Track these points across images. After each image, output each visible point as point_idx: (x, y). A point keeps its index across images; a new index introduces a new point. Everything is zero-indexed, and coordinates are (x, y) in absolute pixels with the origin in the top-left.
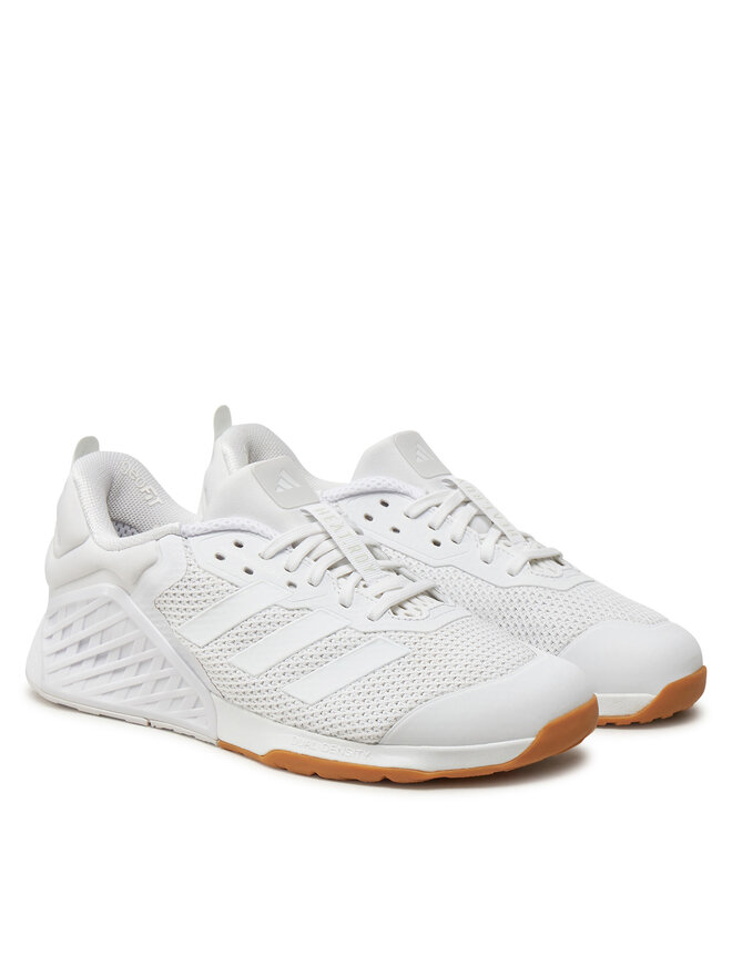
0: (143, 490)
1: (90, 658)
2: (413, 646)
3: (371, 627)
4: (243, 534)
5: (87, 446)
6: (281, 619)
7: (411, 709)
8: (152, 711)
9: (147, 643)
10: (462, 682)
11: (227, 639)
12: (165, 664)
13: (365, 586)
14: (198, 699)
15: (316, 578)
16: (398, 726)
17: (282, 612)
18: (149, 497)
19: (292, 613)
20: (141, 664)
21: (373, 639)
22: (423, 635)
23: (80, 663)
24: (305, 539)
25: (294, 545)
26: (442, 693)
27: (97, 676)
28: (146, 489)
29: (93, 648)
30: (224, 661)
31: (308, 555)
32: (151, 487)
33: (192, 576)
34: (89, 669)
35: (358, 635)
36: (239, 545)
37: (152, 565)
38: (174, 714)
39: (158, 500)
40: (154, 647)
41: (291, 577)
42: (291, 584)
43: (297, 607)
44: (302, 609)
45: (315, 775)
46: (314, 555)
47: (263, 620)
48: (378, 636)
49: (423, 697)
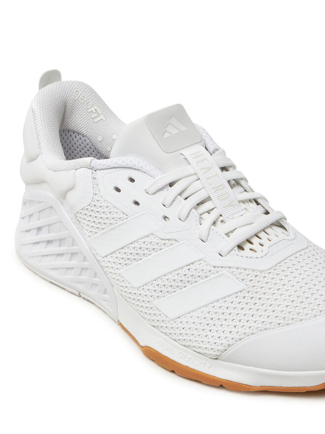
0: (89, 110)
1: (44, 241)
2: (248, 283)
3: (219, 261)
4: (136, 172)
5: (51, 77)
6: (155, 247)
7: (240, 340)
8: (81, 287)
9: (74, 243)
10: (282, 321)
11: (118, 255)
12: (85, 259)
13: (222, 221)
14: (106, 289)
15: (184, 215)
16: (231, 351)
17: (156, 240)
18: (93, 116)
19: (164, 242)
20: (72, 254)
21: (220, 273)
22: (259, 273)
23: (38, 243)
24: (179, 180)
25: (171, 185)
26: (265, 329)
27: (48, 255)
28: (93, 109)
29: (44, 236)
30: (116, 271)
31: (180, 194)
32: (96, 107)
33: (96, 203)
34: (42, 249)
35: (209, 268)
36: (132, 180)
37: (71, 189)
38: (93, 293)
39: (102, 117)
40: (78, 246)
41: (166, 212)
42: (165, 218)
43: (168, 238)
44: (171, 240)
45: (173, 372)
46: (185, 195)
47: (142, 245)
48: (225, 271)
49: (250, 331)
